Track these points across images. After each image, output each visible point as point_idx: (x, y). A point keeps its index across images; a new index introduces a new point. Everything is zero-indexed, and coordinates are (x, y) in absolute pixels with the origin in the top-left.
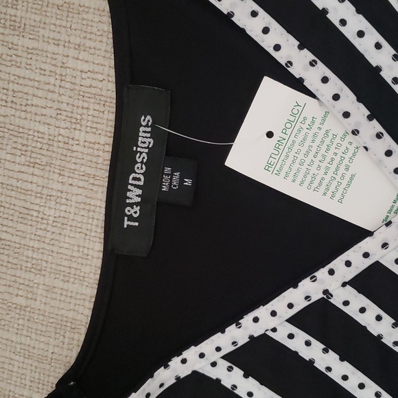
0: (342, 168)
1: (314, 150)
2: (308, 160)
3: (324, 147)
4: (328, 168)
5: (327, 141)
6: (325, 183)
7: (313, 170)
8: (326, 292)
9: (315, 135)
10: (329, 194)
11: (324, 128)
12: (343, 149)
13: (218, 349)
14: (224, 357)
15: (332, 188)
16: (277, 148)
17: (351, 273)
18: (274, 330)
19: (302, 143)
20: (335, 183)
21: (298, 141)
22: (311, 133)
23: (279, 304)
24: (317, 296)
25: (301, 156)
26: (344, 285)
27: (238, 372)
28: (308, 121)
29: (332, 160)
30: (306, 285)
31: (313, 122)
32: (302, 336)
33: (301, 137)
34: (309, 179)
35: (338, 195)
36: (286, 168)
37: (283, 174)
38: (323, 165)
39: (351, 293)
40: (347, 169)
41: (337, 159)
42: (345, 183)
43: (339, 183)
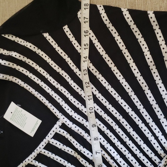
0: (24, 121)
1: (19, 117)
2: (18, 119)
3: (21, 117)
4: (21, 121)
5: (22, 115)
6: (21, 123)
7: (19, 121)
8: (48, 141)
9: (19, 114)
10: (21, 126)
11: (21, 113)
12: (24, 117)
13: (32, 158)
14: (34, 159)
15: (22, 125)
16: (13, 115)
17: (52, 136)
18: (41, 151)
19: (17, 115)
20: (22, 124)
21: (16, 115)
22: (19, 113)
23: (40, 145)
24: (47, 142)
25: (17, 118)
26: (51, 139)
27: (37, 162)
28: (18, 111)
29: (22, 119)
30: (44, 140)
31: (19, 111)
32: (47, 152)
33: (17, 114)
34: (18, 122)
35: (23, 126)
36: (14, 120)
37: (13, 121)
38: (21, 120)
39: (53, 140)
40: (25, 121)
41: (23, 119)
42: (24, 124)
43: (23, 124)
